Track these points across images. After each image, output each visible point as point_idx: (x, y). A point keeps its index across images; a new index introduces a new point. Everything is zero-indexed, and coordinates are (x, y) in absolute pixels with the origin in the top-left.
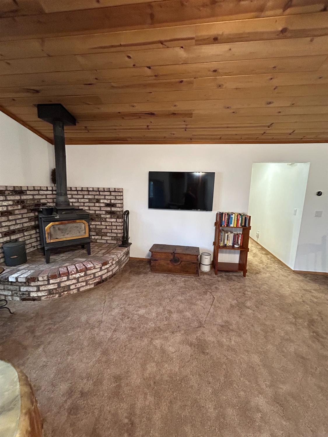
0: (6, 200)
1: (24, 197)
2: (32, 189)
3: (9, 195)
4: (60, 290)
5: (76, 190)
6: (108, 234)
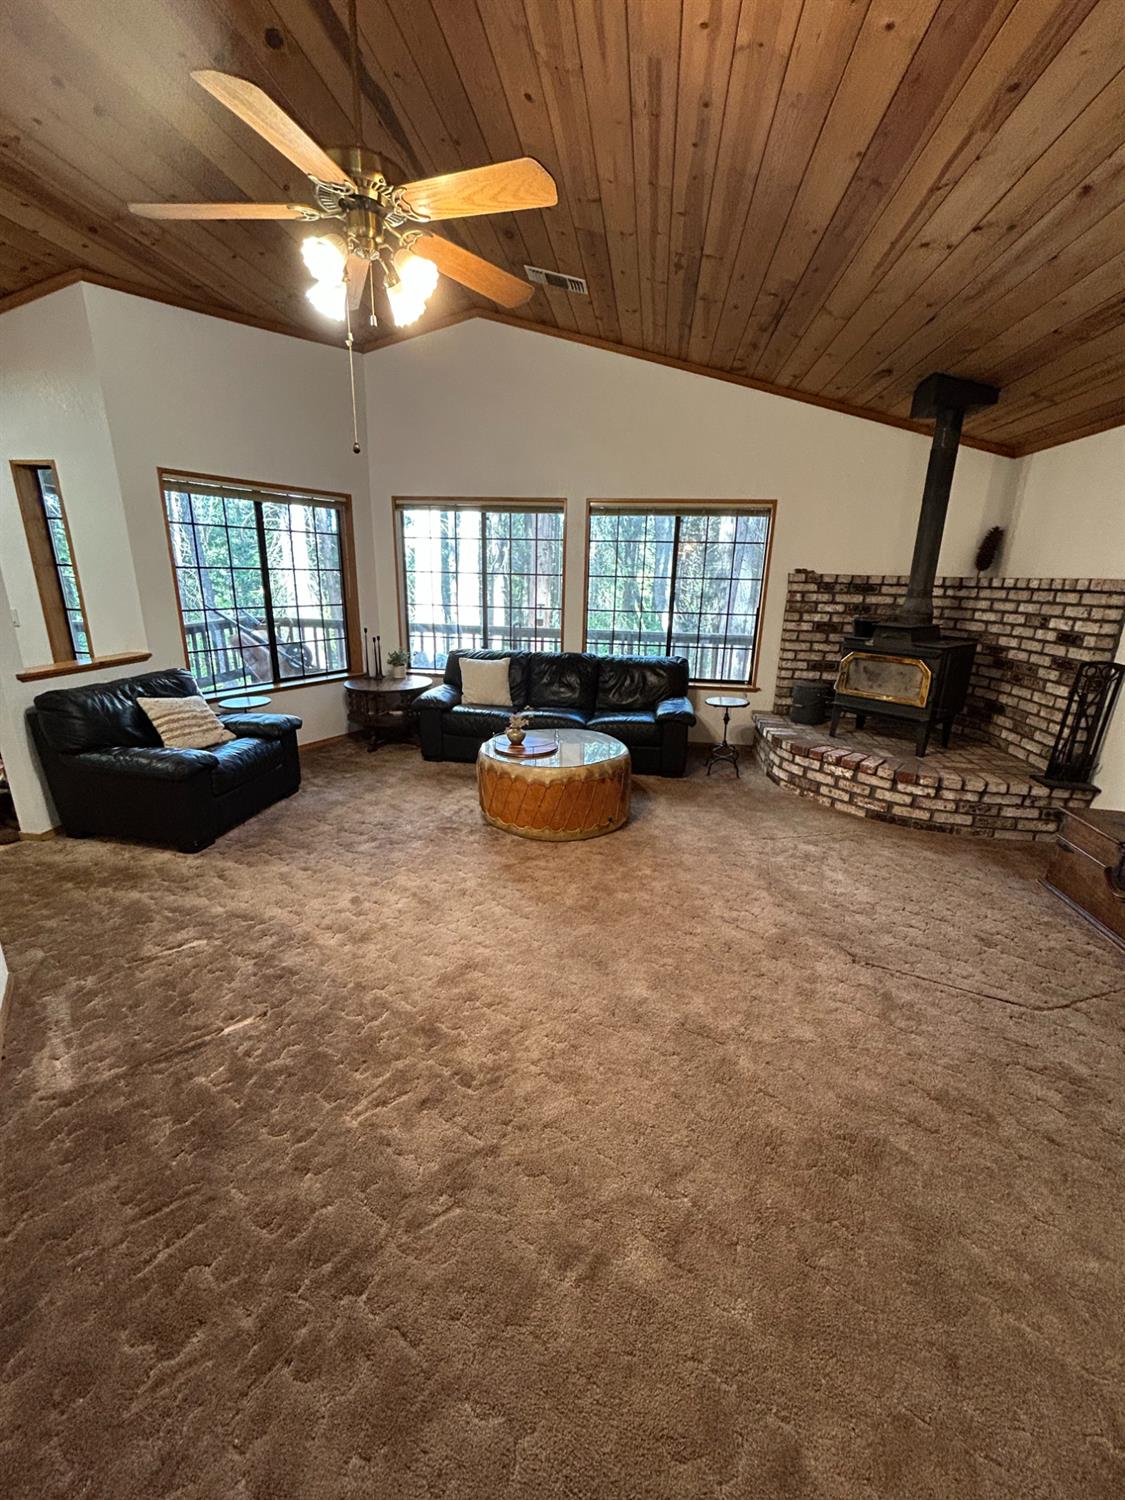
0: (833, 602)
1: (872, 600)
2: (895, 581)
3: (841, 592)
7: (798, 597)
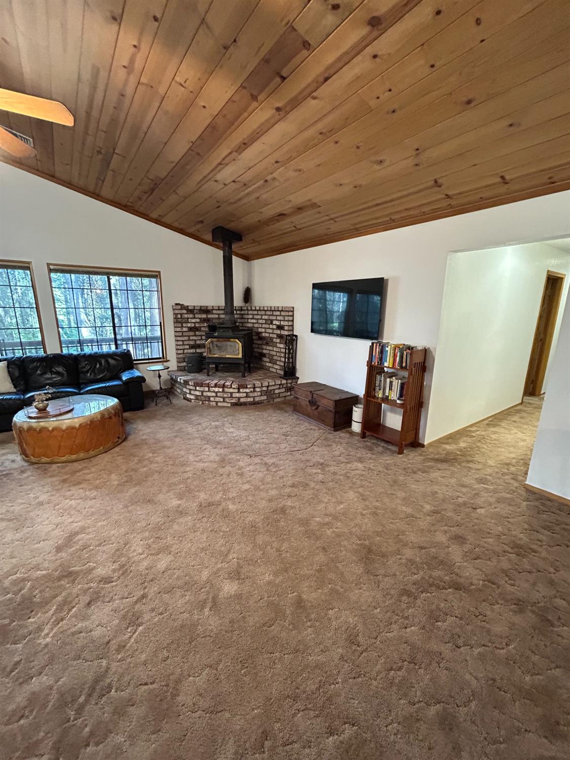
0: (194, 318)
1: (210, 316)
2: (217, 308)
3: (197, 313)
4: (203, 398)
5: (264, 310)
6: (278, 363)
7: (179, 316)
